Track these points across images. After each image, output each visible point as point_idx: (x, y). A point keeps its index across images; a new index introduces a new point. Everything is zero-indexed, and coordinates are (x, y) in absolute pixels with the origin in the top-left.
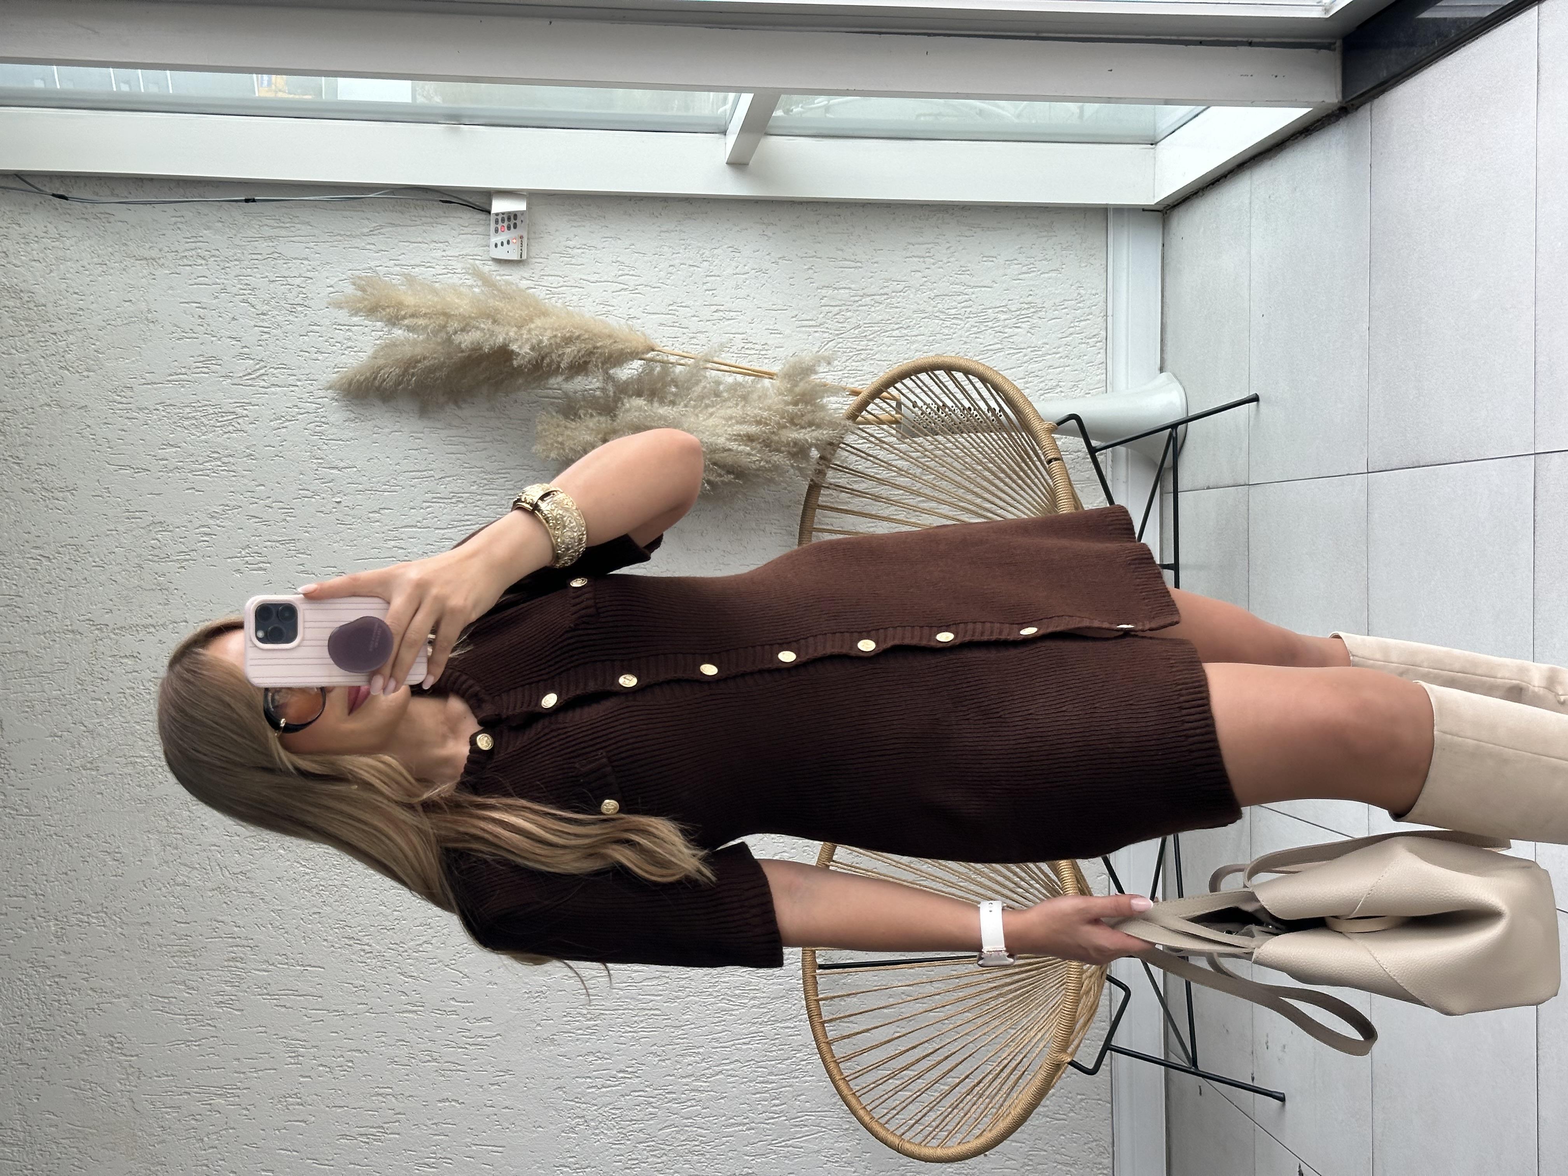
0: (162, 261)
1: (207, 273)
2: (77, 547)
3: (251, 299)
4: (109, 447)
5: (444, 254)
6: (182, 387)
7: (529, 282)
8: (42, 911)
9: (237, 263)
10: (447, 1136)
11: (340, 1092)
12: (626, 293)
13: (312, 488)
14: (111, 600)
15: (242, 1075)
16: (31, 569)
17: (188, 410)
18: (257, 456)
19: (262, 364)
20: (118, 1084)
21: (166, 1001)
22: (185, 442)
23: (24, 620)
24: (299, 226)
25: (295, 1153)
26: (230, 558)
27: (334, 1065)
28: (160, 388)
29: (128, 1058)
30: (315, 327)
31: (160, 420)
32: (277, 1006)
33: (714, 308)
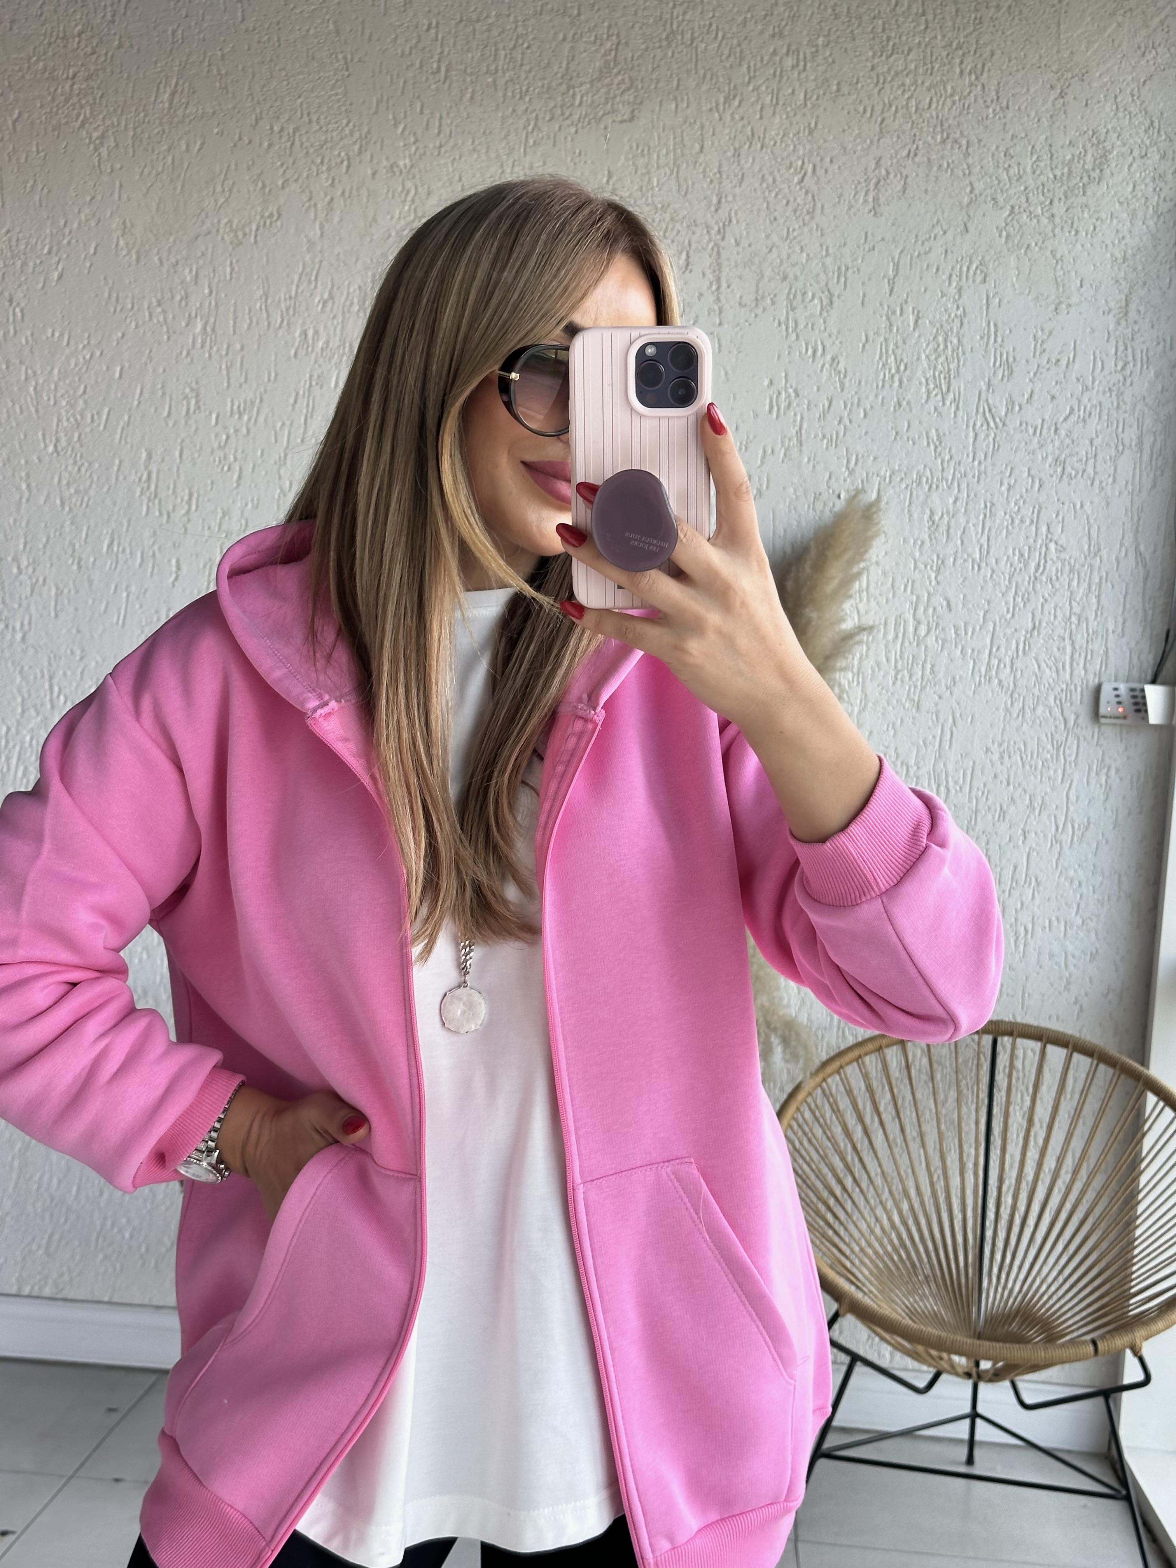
0: (1123, 323)
1: (1106, 372)
2: (811, 213)
3: (1073, 418)
4: (919, 254)
5: (1110, 631)
6: (982, 338)
7: (1071, 723)
8: (422, 151)
9: (1115, 404)
10: (141, 565)
11: (196, 455)
12: (1053, 829)
13: (858, 469)
14: (750, 245)
15: (224, 353)
16: (791, 163)
17: (955, 341)
18: (898, 413)
19: (1000, 425)
20: (226, 220)
21: (313, 278)
22: (919, 336)
23: (735, 150)
24: (1152, 475)
25: (136, 403)
26: (786, 375)
27: (227, 450)
28: (982, 313)
29: (253, 233)
30: (1037, 485)
31: (946, 310)
32: (297, 394)
33: (1030, 927)
